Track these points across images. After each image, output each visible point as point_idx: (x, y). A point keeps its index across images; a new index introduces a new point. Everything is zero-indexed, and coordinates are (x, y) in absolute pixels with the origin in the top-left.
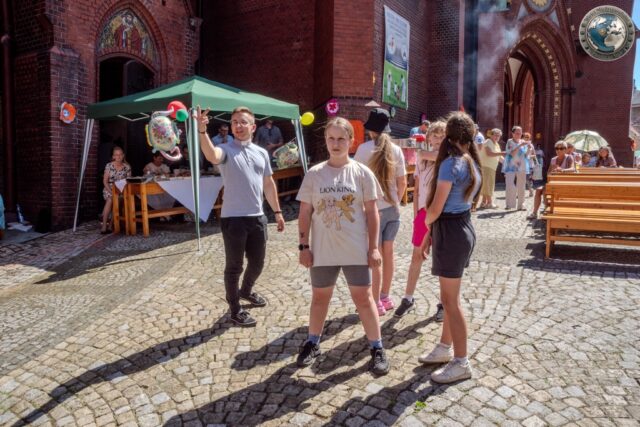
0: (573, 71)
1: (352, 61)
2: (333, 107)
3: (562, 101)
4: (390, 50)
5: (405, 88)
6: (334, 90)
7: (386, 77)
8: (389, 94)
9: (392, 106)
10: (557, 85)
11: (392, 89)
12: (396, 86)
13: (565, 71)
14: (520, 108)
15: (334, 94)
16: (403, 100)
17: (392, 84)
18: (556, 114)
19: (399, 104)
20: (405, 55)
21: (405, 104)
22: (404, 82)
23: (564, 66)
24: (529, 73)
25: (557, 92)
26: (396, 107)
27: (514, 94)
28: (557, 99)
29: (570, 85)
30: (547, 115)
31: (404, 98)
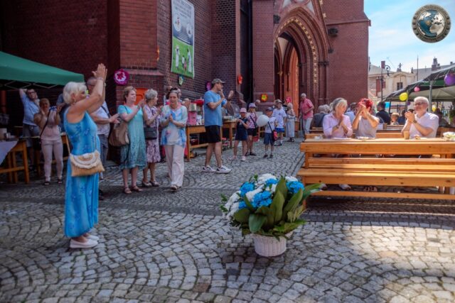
0: (327, 48)
1: (138, 36)
2: (120, 76)
3: (319, 71)
4: (177, 28)
5: (192, 60)
6: (121, 61)
7: (174, 51)
8: (177, 65)
9: (180, 75)
10: (315, 59)
11: (180, 61)
12: (183, 59)
13: (320, 48)
14: (288, 77)
15: (122, 65)
16: (190, 70)
17: (180, 56)
18: (315, 81)
19: (186, 74)
20: (189, 32)
21: (191, 73)
22: (191, 55)
23: (319, 44)
24: (294, 49)
25: (315, 64)
26: (184, 76)
27: (283, 66)
28: (315, 70)
29: (324, 59)
30: (309, 82)
31: (191, 69)
